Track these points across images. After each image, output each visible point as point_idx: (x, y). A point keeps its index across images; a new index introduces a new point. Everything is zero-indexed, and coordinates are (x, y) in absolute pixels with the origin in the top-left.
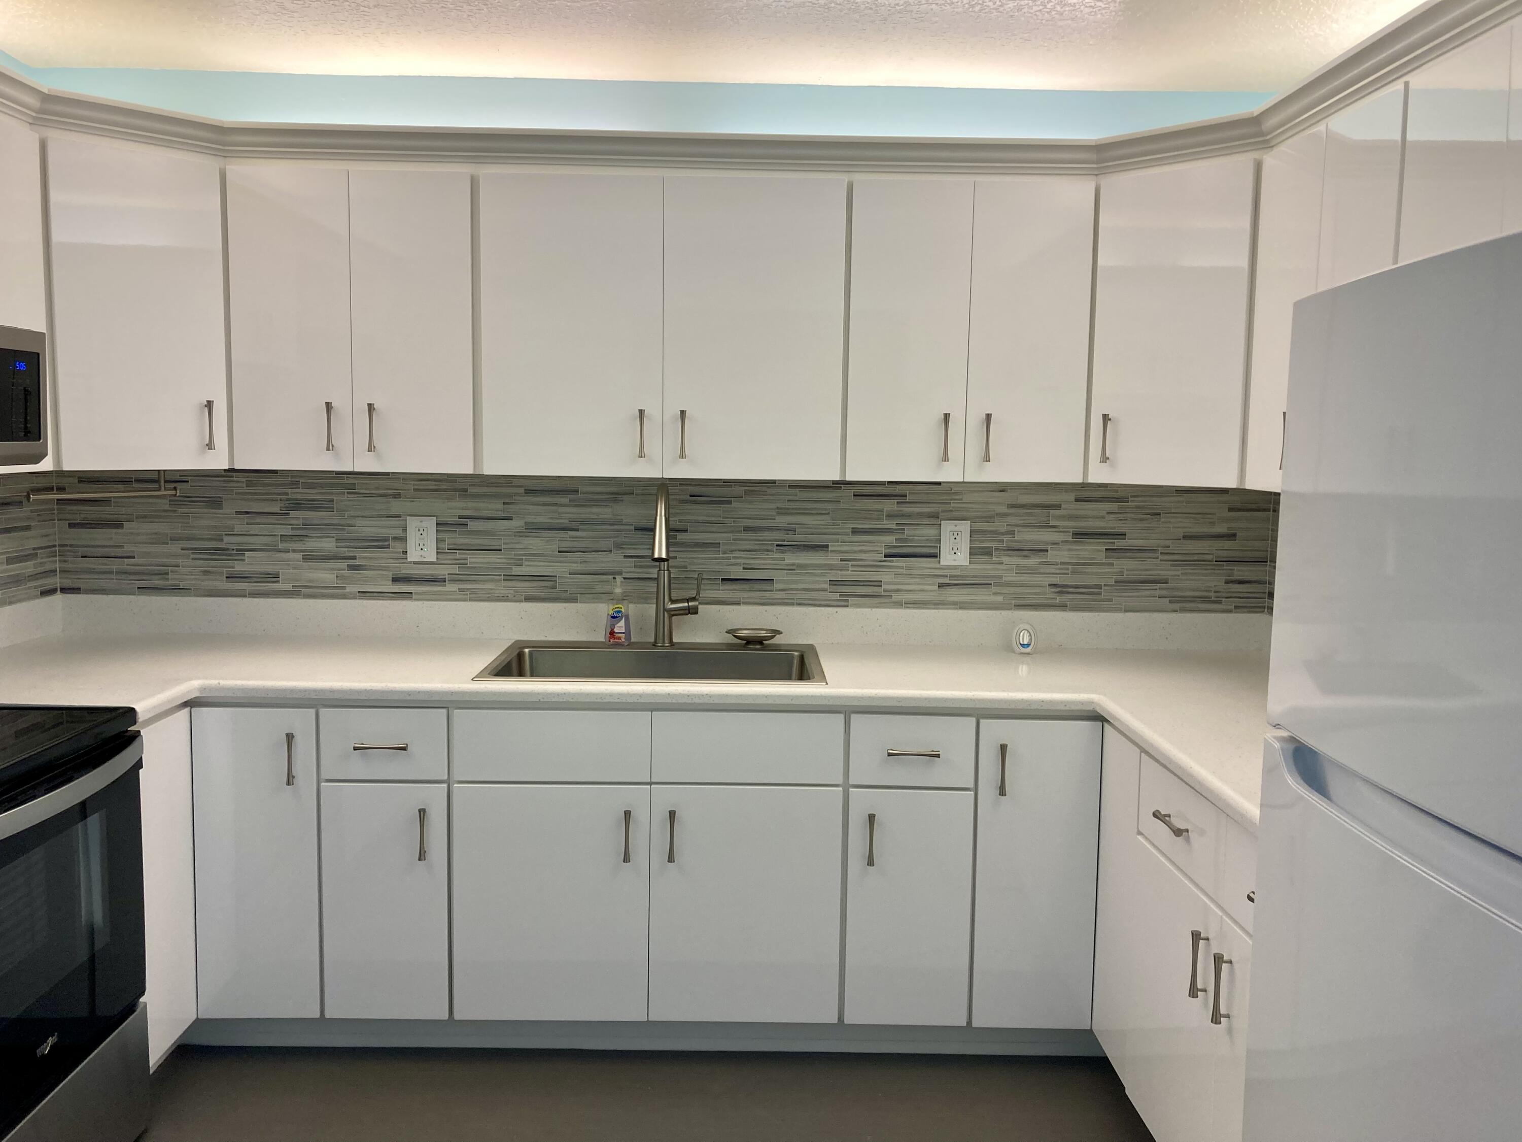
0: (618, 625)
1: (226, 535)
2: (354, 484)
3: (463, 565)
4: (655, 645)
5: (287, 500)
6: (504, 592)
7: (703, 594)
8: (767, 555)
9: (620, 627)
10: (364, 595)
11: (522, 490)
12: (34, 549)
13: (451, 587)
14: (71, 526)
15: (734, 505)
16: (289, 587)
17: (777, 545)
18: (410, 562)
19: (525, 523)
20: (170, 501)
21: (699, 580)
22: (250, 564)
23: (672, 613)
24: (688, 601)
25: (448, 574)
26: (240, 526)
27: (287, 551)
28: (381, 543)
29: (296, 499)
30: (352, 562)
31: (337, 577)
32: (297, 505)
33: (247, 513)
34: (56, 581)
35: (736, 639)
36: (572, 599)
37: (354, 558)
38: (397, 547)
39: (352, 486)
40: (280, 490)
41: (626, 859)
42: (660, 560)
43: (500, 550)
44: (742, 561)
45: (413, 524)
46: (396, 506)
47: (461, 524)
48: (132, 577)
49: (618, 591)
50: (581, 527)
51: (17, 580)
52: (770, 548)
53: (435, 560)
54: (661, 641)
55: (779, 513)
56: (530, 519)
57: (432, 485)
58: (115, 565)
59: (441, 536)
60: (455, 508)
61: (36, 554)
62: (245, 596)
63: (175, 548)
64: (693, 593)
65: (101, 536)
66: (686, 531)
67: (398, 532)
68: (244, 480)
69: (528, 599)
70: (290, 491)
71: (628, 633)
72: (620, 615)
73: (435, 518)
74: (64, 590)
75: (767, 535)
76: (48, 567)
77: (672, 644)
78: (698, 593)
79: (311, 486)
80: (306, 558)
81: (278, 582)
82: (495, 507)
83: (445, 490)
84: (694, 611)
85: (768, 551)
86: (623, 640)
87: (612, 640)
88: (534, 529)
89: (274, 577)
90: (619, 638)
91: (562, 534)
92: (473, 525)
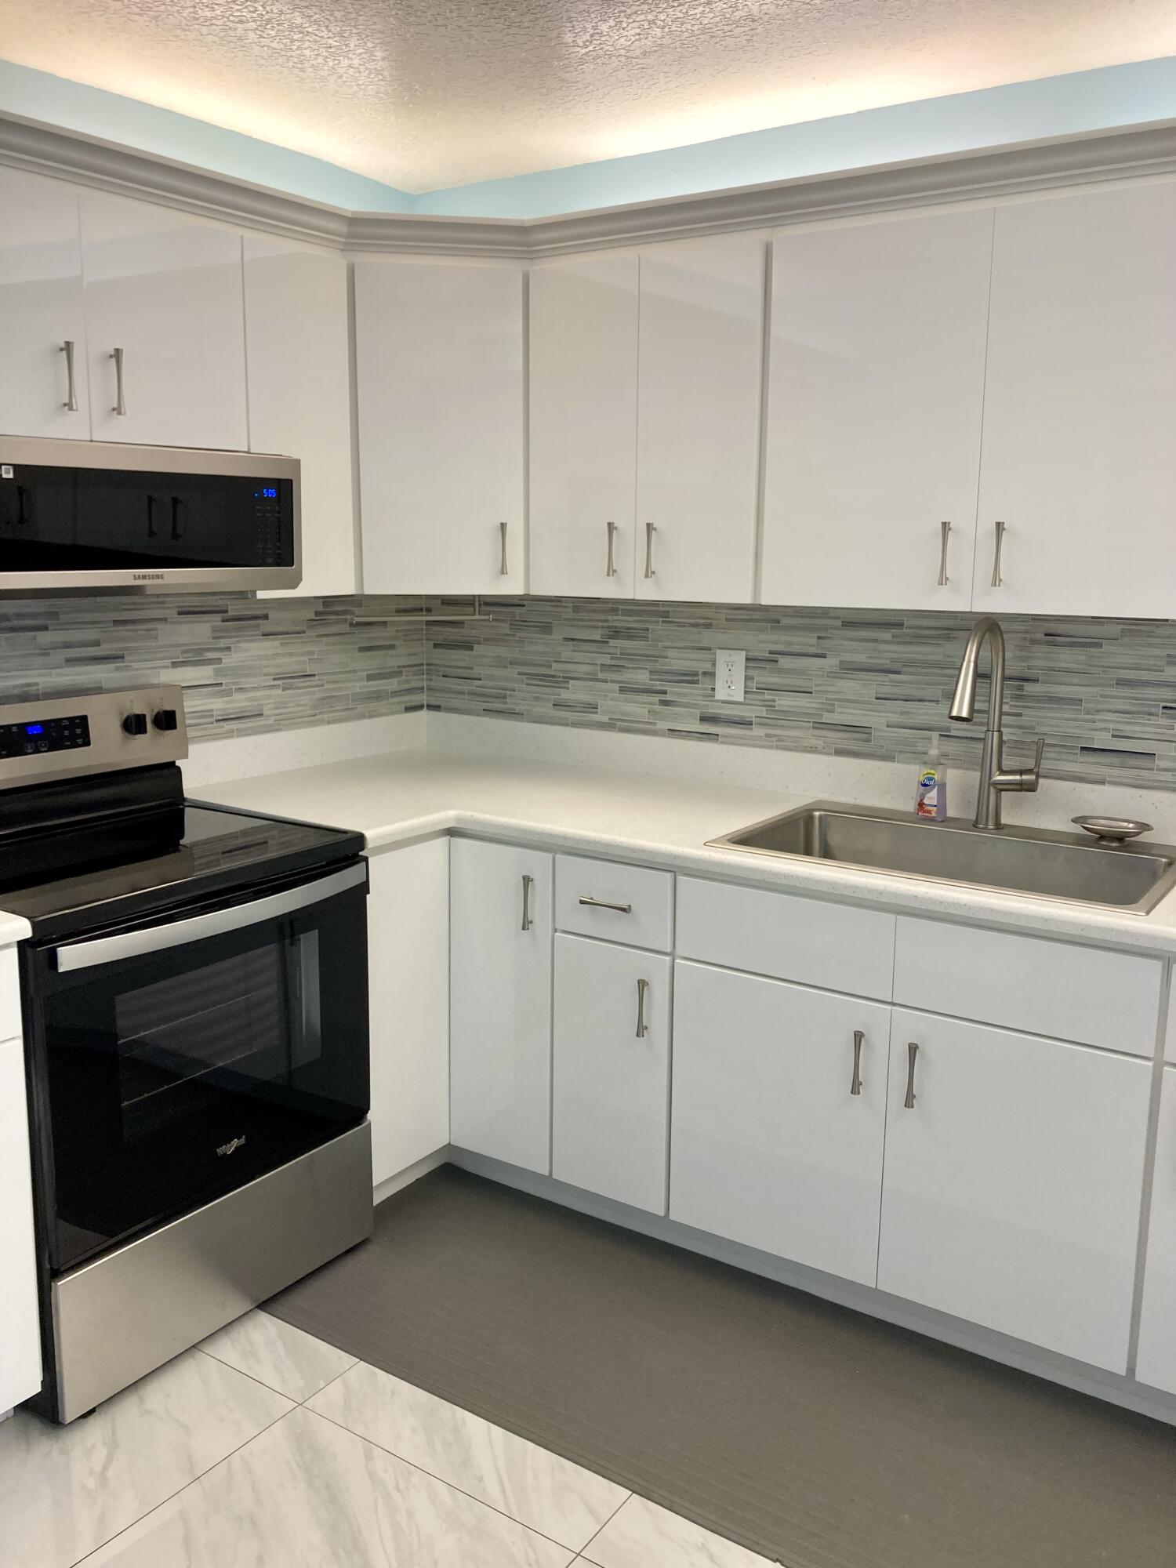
0: (928, 795)
1: (555, 661)
2: (668, 612)
3: (770, 706)
4: (975, 825)
5: (609, 627)
6: (813, 742)
7: (1045, 765)
8: (1149, 720)
9: (931, 798)
10: (673, 732)
11: (839, 623)
12: (399, 667)
13: (758, 731)
14: (436, 646)
15: (1105, 648)
16: (605, 719)
17: (1164, 708)
18: (718, 701)
19: (840, 661)
20: (510, 624)
21: (1040, 747)
22: (575, 693)
23: (1000, 787)
24: (1021, 773)
25: (756, 717)
26: (566, 653)
27: (605, 681)
28: (690, 678)
29: (615, 627)
30: (663, 697)
31: (649, 712)
32: (616, 633)
33: (573, 640)
34: (423, 698)
35: (1084, 830)
36: (888, 757)
37: (665, 692)
38: (705, 683)
39: (666, 614)
40: (602, 617)
41: (856, 1088)
42: (959, 719)
43: (811, 693)
44: (1111, 726)
45: (722, 657)
46: (707, 637)
47: (771, 659)
48: (479, 699)
49: (934, 752)
50: (906, 669)
51: (378, 696)
52: (1153, 710)
53: (742, 700)
54: (984, 822)
55: (1169, 663)
56: (849, 657)
57: (743, 615)
58: (466, 686)
59: (751, 673)
60: (766, 641)
61: (401, 672)
62: (567, 725)
63: (512, 672)
64: (1030, 763)
65: (457, 657)
66: (1037, 681)
67: (707, 666)
68: (571, 605)
69: (839, 752)
70: (610, 618)
71: (942, 805)
72: (932, 783)
73: (744, 652)
74: (430, 707)
75: (1150, 692)
76: (419, 684)
77: (999, 826)
78: (1038, 765)
79: (629, 613)
80: (622, 690)
81: (596, 713)
82: (808, 641)
83: (757, 621)
84: (1031, 787)
85: (1151, 714)
86: (934, 815)
87: (920, 813)
88: (849, 669)
89: (593, 708)
90: (929, 812)
91: (881, 677)
92: (785, 662)
